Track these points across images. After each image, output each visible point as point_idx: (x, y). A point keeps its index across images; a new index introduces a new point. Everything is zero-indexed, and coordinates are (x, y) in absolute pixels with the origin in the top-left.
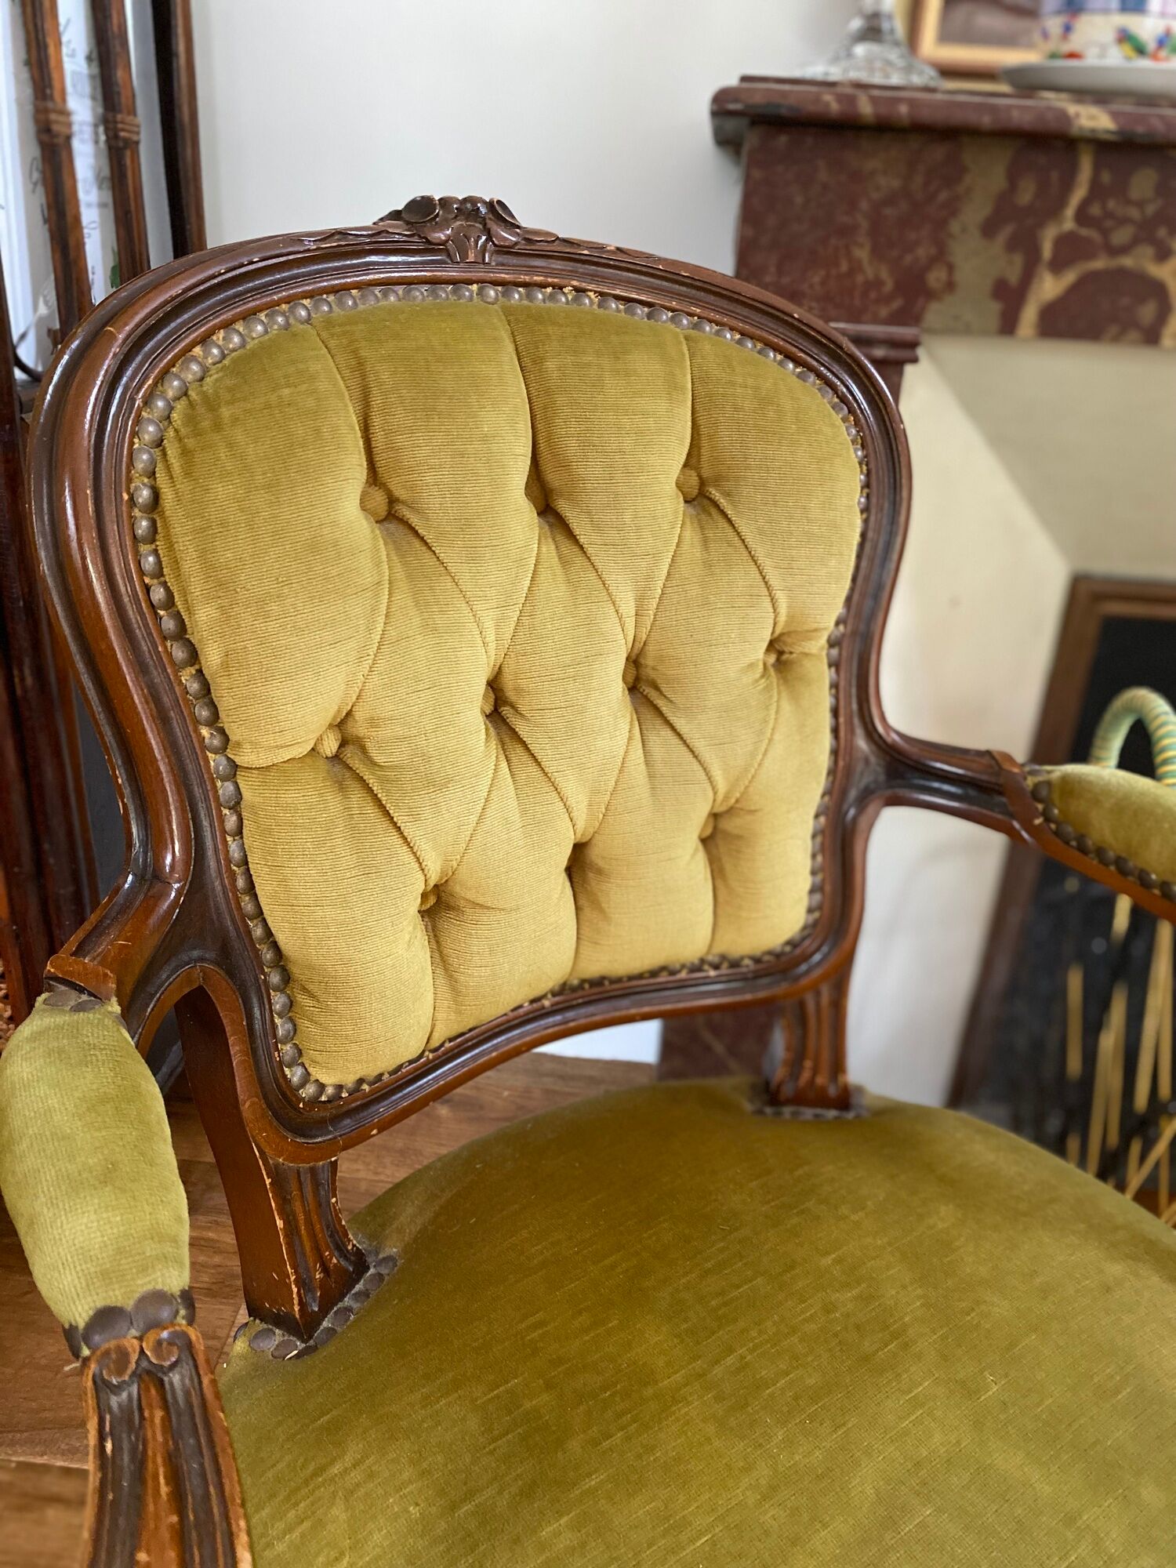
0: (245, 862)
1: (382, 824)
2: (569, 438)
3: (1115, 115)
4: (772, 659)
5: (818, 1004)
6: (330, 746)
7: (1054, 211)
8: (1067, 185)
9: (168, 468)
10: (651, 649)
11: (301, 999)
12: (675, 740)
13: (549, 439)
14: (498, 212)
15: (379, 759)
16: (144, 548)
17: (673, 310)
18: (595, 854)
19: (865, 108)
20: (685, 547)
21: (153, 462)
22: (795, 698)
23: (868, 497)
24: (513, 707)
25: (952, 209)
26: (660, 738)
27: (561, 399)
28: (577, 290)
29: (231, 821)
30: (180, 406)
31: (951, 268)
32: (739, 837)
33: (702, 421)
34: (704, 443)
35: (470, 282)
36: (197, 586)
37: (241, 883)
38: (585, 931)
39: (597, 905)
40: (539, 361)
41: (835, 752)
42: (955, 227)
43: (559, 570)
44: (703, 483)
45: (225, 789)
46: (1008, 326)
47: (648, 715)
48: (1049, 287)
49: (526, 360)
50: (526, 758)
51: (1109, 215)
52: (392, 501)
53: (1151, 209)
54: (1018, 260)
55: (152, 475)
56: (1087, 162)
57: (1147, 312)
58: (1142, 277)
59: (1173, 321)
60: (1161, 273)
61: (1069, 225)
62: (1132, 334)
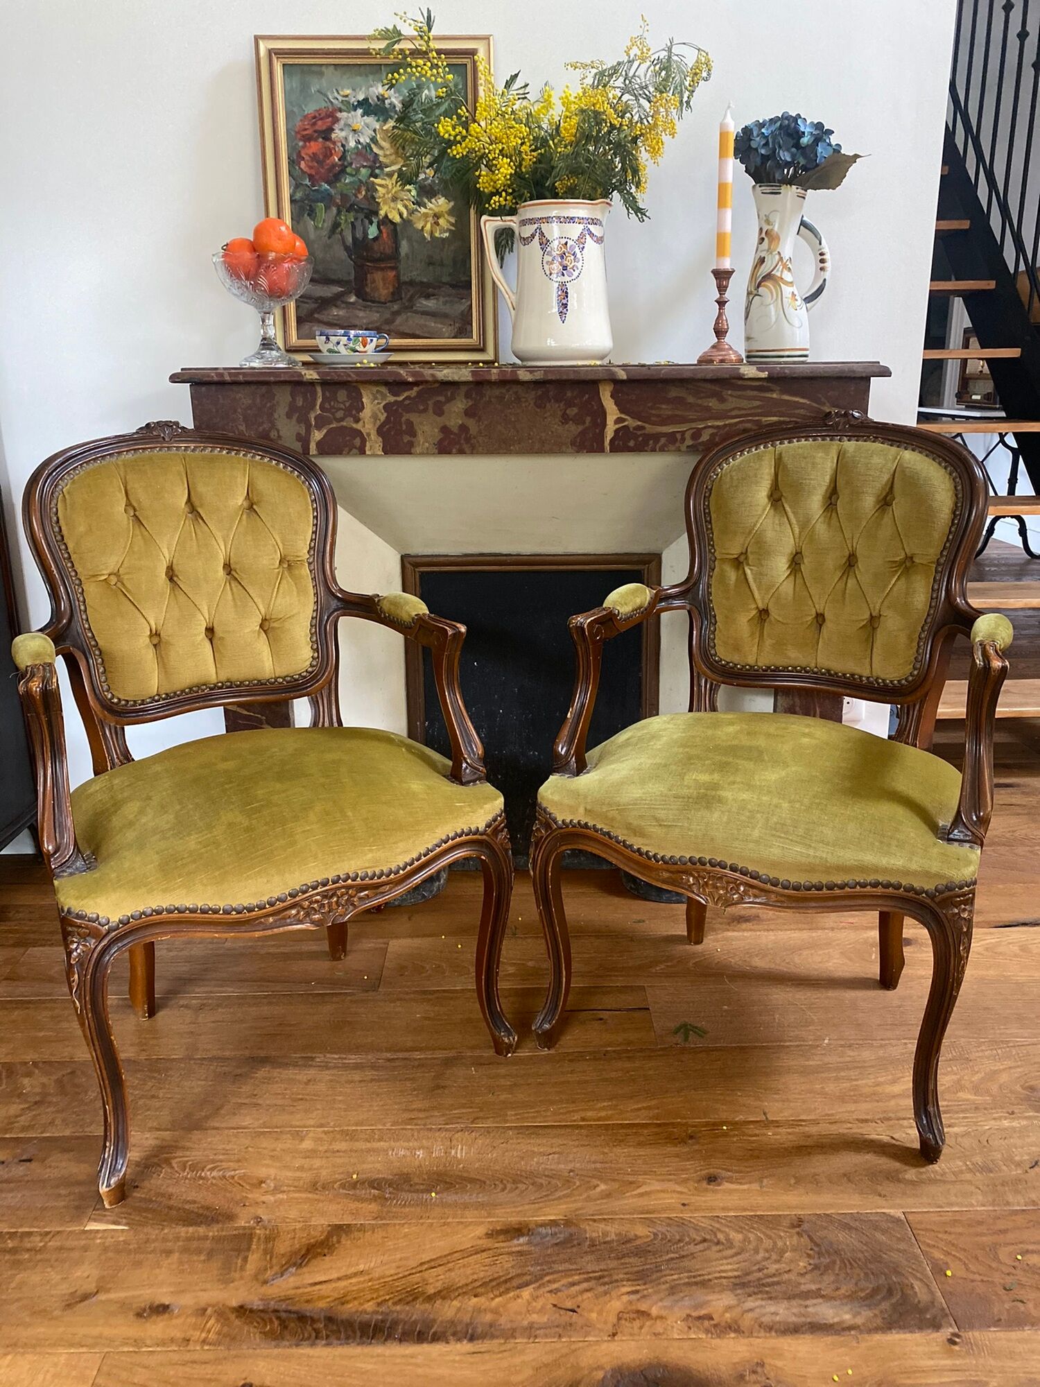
3: (318, 373)
7: (313, 407)
8: (315, 399)
19: (227, 378)
25: (273, 409)
31: (278, 431)
42: (276, 416)
48: (317, 435)
51: (332, 407)
53: (347, 404)
54: (303, 426)
56: (319, 389)
57: (357, 442)
58: (352, 429)
59: (368, 444)
60: (358, 426)
61: (319, 412)
62: (354, 451)
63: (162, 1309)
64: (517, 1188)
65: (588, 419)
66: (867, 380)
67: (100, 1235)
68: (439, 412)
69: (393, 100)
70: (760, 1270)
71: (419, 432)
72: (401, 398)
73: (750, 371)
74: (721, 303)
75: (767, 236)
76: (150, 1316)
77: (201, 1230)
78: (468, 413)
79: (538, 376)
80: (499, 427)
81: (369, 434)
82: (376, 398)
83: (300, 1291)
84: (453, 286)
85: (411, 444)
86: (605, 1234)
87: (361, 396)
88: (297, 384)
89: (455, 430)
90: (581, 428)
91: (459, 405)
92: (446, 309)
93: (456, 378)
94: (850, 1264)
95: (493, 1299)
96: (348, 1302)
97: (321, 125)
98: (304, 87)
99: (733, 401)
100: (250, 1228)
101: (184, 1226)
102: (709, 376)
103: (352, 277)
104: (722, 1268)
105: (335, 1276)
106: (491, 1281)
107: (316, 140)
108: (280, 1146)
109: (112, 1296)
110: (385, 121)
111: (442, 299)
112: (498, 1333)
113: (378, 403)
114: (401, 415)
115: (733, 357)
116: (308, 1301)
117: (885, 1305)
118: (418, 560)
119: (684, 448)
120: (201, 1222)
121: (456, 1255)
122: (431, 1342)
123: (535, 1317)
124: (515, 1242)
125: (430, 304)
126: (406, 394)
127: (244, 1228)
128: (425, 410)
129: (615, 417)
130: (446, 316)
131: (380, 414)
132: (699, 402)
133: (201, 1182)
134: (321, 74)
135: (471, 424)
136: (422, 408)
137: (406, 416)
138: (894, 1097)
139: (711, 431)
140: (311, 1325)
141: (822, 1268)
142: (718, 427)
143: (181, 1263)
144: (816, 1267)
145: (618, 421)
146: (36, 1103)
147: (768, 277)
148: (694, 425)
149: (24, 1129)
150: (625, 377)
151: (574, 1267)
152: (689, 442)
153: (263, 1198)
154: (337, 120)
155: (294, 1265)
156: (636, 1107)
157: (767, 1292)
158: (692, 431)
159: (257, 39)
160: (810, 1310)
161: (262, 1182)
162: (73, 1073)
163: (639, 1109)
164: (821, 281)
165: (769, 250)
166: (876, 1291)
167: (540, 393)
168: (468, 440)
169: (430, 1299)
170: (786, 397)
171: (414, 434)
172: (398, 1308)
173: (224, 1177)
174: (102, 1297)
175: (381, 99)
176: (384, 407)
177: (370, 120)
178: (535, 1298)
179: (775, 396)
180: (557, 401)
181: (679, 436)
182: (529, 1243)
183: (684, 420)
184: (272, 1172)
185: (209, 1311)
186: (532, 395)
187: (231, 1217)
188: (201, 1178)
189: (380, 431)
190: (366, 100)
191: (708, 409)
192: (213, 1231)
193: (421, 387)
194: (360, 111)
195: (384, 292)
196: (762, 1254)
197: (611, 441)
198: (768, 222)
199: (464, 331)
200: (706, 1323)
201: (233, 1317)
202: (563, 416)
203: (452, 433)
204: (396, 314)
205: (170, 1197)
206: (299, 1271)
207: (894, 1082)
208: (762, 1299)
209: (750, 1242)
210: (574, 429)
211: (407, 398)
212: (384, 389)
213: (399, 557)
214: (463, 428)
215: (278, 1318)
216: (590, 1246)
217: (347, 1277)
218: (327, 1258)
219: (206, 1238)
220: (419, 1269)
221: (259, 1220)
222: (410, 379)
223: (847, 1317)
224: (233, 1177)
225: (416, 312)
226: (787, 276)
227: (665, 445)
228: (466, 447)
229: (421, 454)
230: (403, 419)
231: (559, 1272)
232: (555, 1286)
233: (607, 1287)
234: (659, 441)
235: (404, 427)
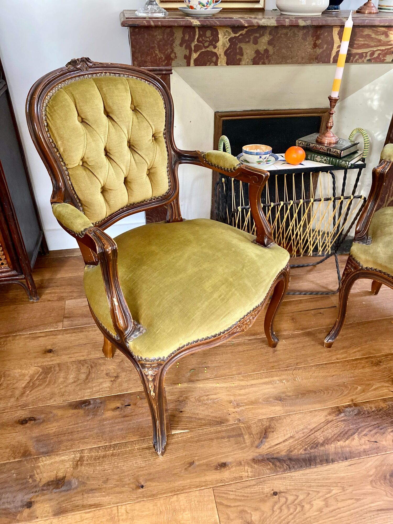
0: (72, 185)
1: (93, 176)
2: (110, 102)
3: (200, 21)
4: (154, 138)
5: (174, 203)
6: (81, 164)
7: (193, 40)
8: (195, 36)
9: (49, 119)
10: (131, 139)
11: (85, 207)
12: (139, 156)
13: (106, 103)
14: (88, 59)
15: (90, 164)
16: (47, 133)
17: (123, 74)
18: (128, 179)
19: (152, 24)
20: (134, 119)
21: (46, 118)
22: (159, 145)
23: (165, 105)
24: (109, 153)
25: (173, 41)
26: (136, 156)
27: (107, 95)
28: (105, 73)
29: (68, 178)
30: (47, 108)
31: (175, 53)
32: (154, 173)
33: (133, 95)
34: (134, 99)
35: (86, 75)
36: (58, 139)
37: (72, 188)
38: (129, 194)
39: (130, 188)
40: (102, 89)
41: (168, 155)
42: (174, 45)
43: (113, 127)
44: (135, 107)
45: (66, 172)
46: (188, 65)
47: (133, 152)
48: (195, 55)
49: (99, 89)
50: (113, 162)
51: (203, 40)
52: (82, 119)
53: (211, 38)
54: (188, 51)
55: (46, 120)
56: (197, 30)
57: (214, 59)
58: (212, 52)
59: (219, 60)
60: (215, 51)
61: (196, 43)
62: (212, 63)
63: (224, 465)
64: (329, 393)
65: (325, 46)
67: (180, 436)
68: (256, 42)
71: (245, 54)
72: (237, 35)
76: (220, 469)
77: (219, 428)
78: (270, 43)
79: (308, 23)
80: (283, 50)
81: (220, 55)
82: (225, 35)
83: (272, 449)
85: (240, 60)
86: (371, 408)
87: (218, 35)
88: (189, 28)
89: (262, 52)
90: (321, 50)
91: (265, 39)
93: (268, 24)
95: (345, 441)
96: (292, 451)
100: (238, 424)
101: (211, 426)
105: (281, 440)
106: (340, 434)
109: (201, 462)
112: (354, 455)
113: (226, 38)
114: (237, 44)
116: (277, 453)
118: (223, 114)
119: (365, 61)
120: (217, 424)
121: (322, 424)
122: (333, 463)
123: (364, 447)
124: (341, 416)
126: (240, 33)
127: (235, 424)
128: (249, 42)
129: (338, 45)
131: (226, 43)
132: (377, 37)
133: (206, 406)
135: (271, 49)
136: (247, 40)
137: (239, 45)
139: (379, 52)
140: (285, 463)
142: (382, 50)
143: (219, 443)
145: (339, 47)
148: (372, 49)
151: (367, 424)
152: (368, 58)
153: (235, 410)
155: (264, 438)
156: (353, 351)
158: (370, 52)
161: (230, 403)
163: (355, 352)
167: (305, 32)
168: (267, 57)
169: (322, 445)
171: (242, 55)
172: (313, 451)
173: (214, 402)
174: (197, 463)
176: (229, 40)
178: (360, 439)
180: (313, 36)
181: (364, 55)
182: (346, 416)
183: (368, 46)
184: (232, 397)
185: (243, 463)
186: (302, 33)
187: (227, 420)
188: (205, 404)
189: (226, 53)
191: (380, 41)
192: (224, 428)
193: (250, 29)
197: (334, 57)
201: (252, 464)
202: (314, 44)
203: (260, 53)
205: (198, 414)
206: (267, 440)
211: (241, 35)
212: (230, 30)
213: (214, 113)
214: (266, 51)
215: (270, 461)
216: (368, 414)
217: (286, 440)
218: (274, 433)
219: (223, 431)
220: (312, 432)
221: (238, 420)
222: (246, 25)
224: (218, 402)
227: (357, 59)
228: (266, 61)
229: (245, 65)
230: (238, 47)
231: (363, 426)
232: (364, 433)
233: (383, 430)
234: (355, 57)
235: (238, 51)
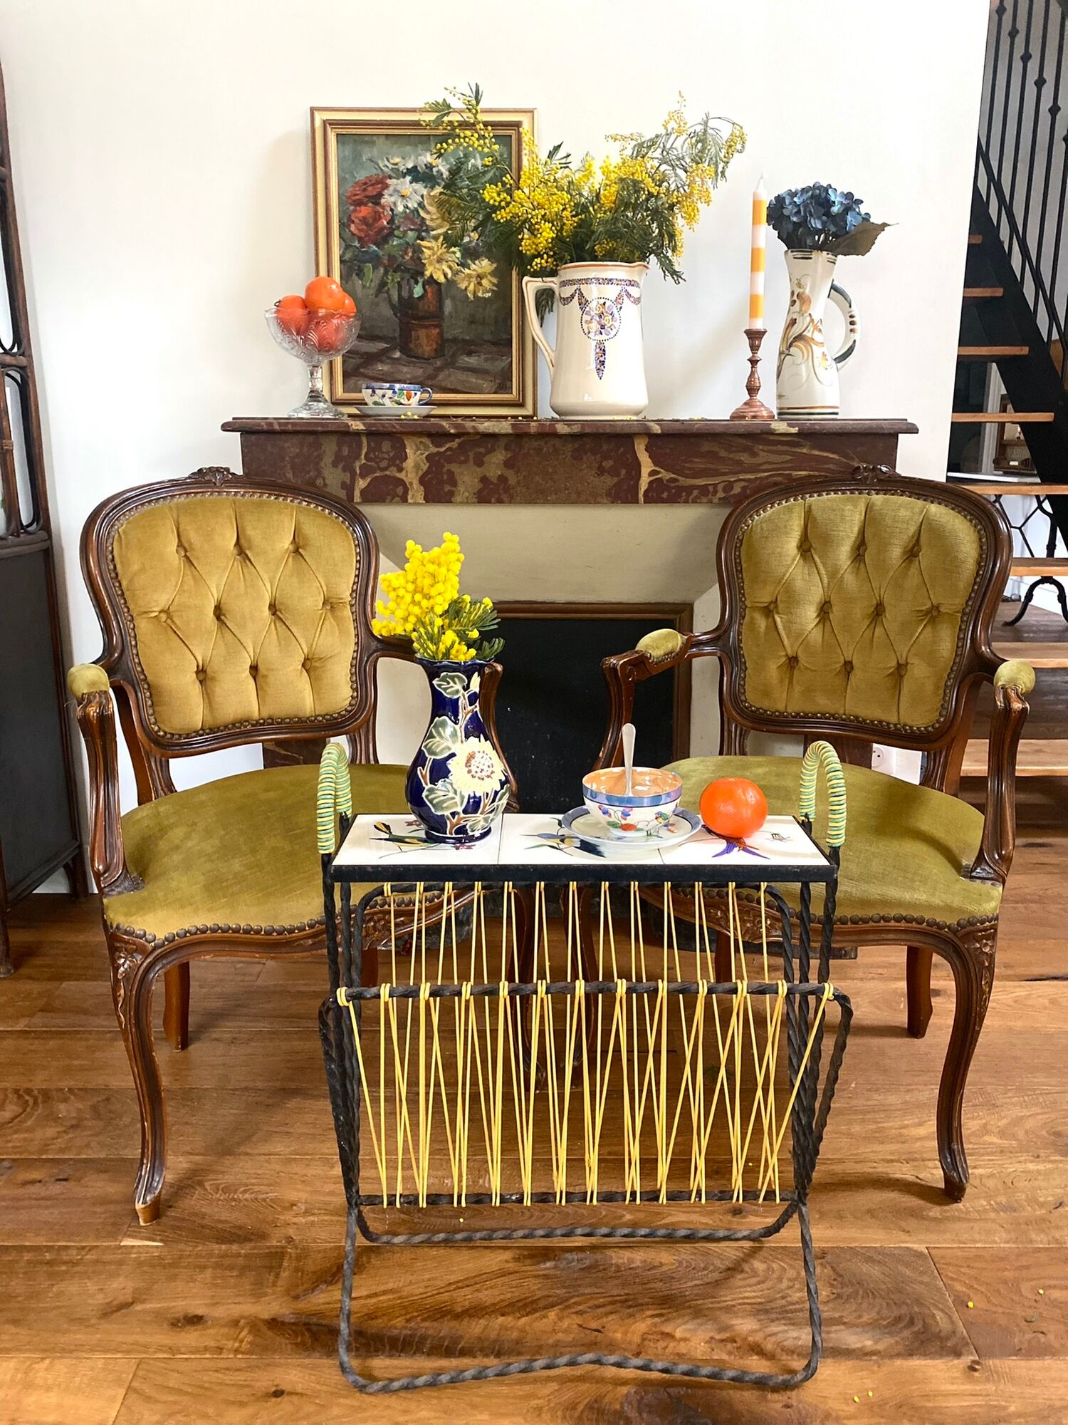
3: (364, 424)
7: (358, 457)
8: (360, 449)
19: (277, 427)
25: (319, 458)
31: (324, 479)
42: (322, 464)
48: (361, 484)
51: (378, 457)
53: (391, 454)
54: (348, 475)
56: (364, 440)
57: (400, 490)
58: (395, 478)
59: (410, 493)
60: (402, 475)
61: (363, 461)
62: (397, 499)
63: (195, 1320)
64: (544, 1216)
65: (623, 472)
66: (894, 436)
67: (135, 1250)
68: (480, 463)
69: (441, 168)
70: (783, 1298)
71: (460, 482)
72: (443, 449)
73: (781, 427)
74: (754, 362)
75: (799, 299)
76: (184, 1326)
77: (235, 1247)
78: (508, 464)
79: (576, 429)
80: (537, 478)
81: (411, 484)
82: (418, 449)
83: (331, 1307)
84: (494, 344)
85: (452, 494)
86: (631, 1260)
87: (405, 447)
88: (344, 434)
89: (495, 481)
90: (616, 480)
91: (499, 457)
92: (487, 366)
93: (497, 431)
94: (873, 1293)
95: (519, 1318)
96: (376, 1318)
97: (372, 191)
98: (357, 157)
99: (764, 456)
100: (283, 1247)
101: (217, 1243)
102: (742, 431)
103: (397, 335)
104: (747, 1294)
105: (365, 1293)
106: (518, 1301)
107: (366, 205)
108: (310, 1172)
109: (148, 1306)
110: (432, 188)
111: (483, 357)
112: (524, 1350)
113: (422, 454)
114: (443, 466)
115: (765, 414)
117: (906, 1333)
119: (715, 500)
120: (234, 1241)
121: (484, 1276)
122: (458, 1357)
123: (560, 1336)
124: (542, 1266)
125: (472, 361)
126: (448, 446)
127: (277, 1247)
128: (466, 461)
129: (649, 470)
130: (486, 372)
131: (422, 464)
132: (731, 456)
133: (233, 1204)
134: (373, 143)
135: (510, 474)
136: (463, 458)
137: (447, 467)
138: (920, 1139)
139: (743, 484)
141: (845, 1297)
142: (748, 480)
143: (215, 1278)
144: (839, 1296)
145: (652, 473)
146: (72, 1126)
147: (800, 337)
148: (726, 478)
149: (62, 1151)
150: (659, 432)
151: (599, 1291)
152: (721, 494)
153: (295, 1220)
154: (387, 186)
155: (325, 1282)
157: (790, 1319)
158: (723, 485)
159: (312, 110)
160: (832, 1335)
161: (293, 1205)
162: (108, 1099)
164: (850, 343)
165: (801, 313)
166: (898, 1319)
167: (576, 446)
168: (507, 490)
169: (458, 1316)
170: (817, 453)
171: (455, 484)
172: (427, 1324)
173: (256, 1199)
174: (138, 1307)
175: (430, 167)
176: (427, 458)
177: (418, 186)
178: (561, 1319)
179: (805, 451)
180: (595, 454)
181: (711, 488)
182: (555, 1267)
183: (716, 473)
184: (303, 1196)
185: (242, 1322)
186: (569, 447)
187: (263, 1236)
188: (235, 1200)
189: (422, 481)
190: (415, 167)
191: (740, 463)
192: (245, 1249)
193: (462, 439)
194: (408, 178)
195: (427, 348)
196: (785, 1284)
197: (645, 492)
198: (799, 285)
199: (504, 386)
200: (729, 1346)
201: (264, 1329)
202: (599, 468)
203: (492, 483)
204: (440, 369)
205: (203, 1216)
206: (330, 1288)
207: (920, 1124)
208: (785, 1325)
209: (773, 1272)
210: (609, 481)
211: (449, 449)
212: (426, 441)
214: (502, 479)
215: (309, 1330)
216: (616, 1272)
217: (376, 1295)
218: (357, 1277)
219: (239, 1255)
220: (447, 1289)
221: (290, 1240)
222: (452, 431)
223: (869, 1343)
224: (264, 1200)
225: (458, 368)
226: (817, 337)
227: (696, 497)
228: (504, 497)
229: (461, 503)
230: (445, 469)
231: (584, 1294)
232: (581, 1308)
233: (631, 1310)
234: (692, 493)
235: (445, 477)
